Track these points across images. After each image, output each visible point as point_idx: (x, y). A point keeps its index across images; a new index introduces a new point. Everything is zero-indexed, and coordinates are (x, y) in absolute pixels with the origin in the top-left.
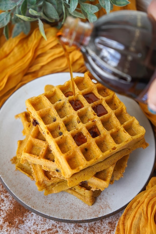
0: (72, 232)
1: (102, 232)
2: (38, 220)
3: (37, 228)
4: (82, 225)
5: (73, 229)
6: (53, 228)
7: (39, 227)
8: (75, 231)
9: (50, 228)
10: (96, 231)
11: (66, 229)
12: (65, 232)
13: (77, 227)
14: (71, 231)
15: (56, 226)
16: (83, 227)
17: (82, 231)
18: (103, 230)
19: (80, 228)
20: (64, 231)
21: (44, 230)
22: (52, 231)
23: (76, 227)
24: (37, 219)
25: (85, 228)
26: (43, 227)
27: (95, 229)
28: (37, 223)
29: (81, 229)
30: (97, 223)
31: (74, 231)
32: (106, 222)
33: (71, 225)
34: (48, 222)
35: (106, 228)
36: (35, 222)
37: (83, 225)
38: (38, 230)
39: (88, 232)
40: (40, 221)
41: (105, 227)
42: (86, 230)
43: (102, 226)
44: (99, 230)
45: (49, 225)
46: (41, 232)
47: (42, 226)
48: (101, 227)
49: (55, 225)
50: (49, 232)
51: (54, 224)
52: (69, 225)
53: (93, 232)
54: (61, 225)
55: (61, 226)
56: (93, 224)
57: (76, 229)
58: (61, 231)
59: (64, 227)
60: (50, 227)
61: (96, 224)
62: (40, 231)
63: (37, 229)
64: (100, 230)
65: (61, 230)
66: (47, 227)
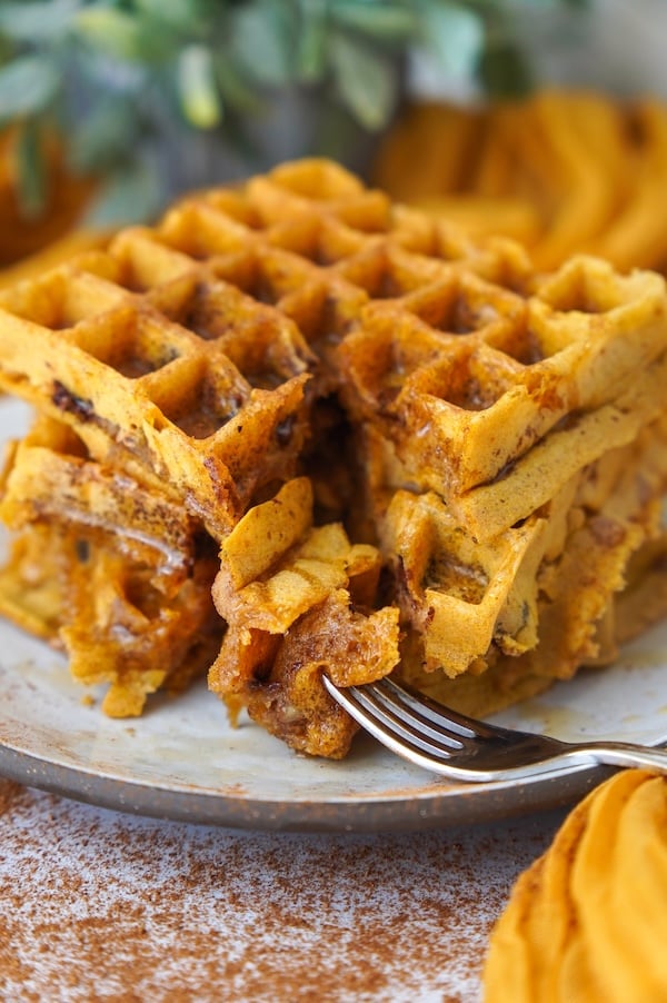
0: (239, 942)
1: (441, 958)
2: (30, 880)
3: (13, 910)
4: (313, 921)
5: (250, 929)
6: (115, 916)
7: (27, 907)
8: (260, 939)
9: (96, 914)
10: (400, 951)
11: (205, 929)
12: (193, 937)
13: (277, 925)
14: (236, 938)
15: (140, 910)
16: (319, 929)
17: (310, 941)
18: (447, 951)
19: (293, 930)
20: (188, 933)
21: (56, 920)
22: (110, 929)
23: (270, 924)
24: (23, 878)
25: (334, 931)
26: (53, 908)
27: (394, 941)
28: (15, 891)
29: (304, 937)
30: (411, 918)
31: (253, 940)
32: (474, 920)
33: (238, 915)
34: (91, 893)
35: (472, 945)
36: (10, 887)
37: (318, 921)
38: (16, 918)
39: (345, 948)
40: (41, 884)
41: (463, 940)
42: (332, 940)
43: (447, 934)
44: (420, 950)
45: (91, 903)
46: (33, 928)
47: (46, 905)
48: (436, 937)
49: (134, 907)
50: (85, 931)
51: (129, 904)
52: (229, 913)
53: (380, 953)
54: (172, 910)
55: (171, 915)
56: (386, 922)
57: (267, 931)
58: (168, 932)
59: (190, 920)
60: (104, 914)
61: (407, 924)
62: (25, 925)
63: (13, 914)
64: (431, 949)
65: (165, 929)
66: (79, 910)
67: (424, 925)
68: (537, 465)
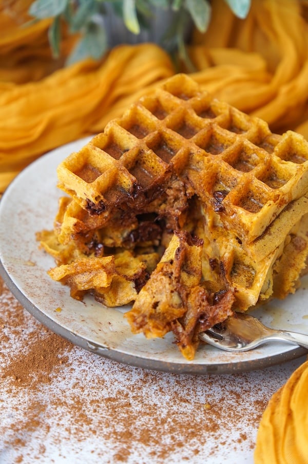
0: (164, 409)
1: (238, 417)
2: (85, 379)
3: (81, 393)
4: (190, 400)
5: (168, 403)
6: (118, 397)
7: (86, 392)
8: (172, 408)
9: (111, 396)
10: (223, 414)
11: (152, 404)
12: (148, 407)
13: (178, 402)
14: (163, 408)
15: (127, 395)
16: (193, 404)
17: (190, 409)
18: (240, 414)
19: (184, 404)
20: (146, 405)
21: (97, 398)
22: (117, 403)
23: (175, 401)
24: (83, 379)
25: (199, 405)
26: (95, 393)
27: (220, 410)
28: (81, 385)
29: (188, 407)
30: (226, 399)
31: (169, 408)
32: (248, 400)
33: (163, 397)
34: (109, 386)
35: (249, 411)
36: (79, 382)
37: (192, 400)
38: (83, 397)
39: (203, 412)
40: (90, 382)
41: (245, 409)
42: (198, 409)
43: (240, 406)
44: (230, 413)
45: (109, 390)
46: (89, 402)
47: (93, 391)
48: (236, 408)
49: (125, 393)
50: (108, 403)
51: (123, 391)
52: (160, 396)
53: (216, 415)
54: (139, 394)
55: (139, 396)
56: (217, 401)
57: (174, 404)
58: (138, 404)
59: (146, 399)
60: (114, 396)
61: (225, 402)
62: (86, 400)
63: (82, 395)
64: (234, 413)
65: (137, 403)
66: (105, 394)
67: (231, 402)
68: (277, 228)
